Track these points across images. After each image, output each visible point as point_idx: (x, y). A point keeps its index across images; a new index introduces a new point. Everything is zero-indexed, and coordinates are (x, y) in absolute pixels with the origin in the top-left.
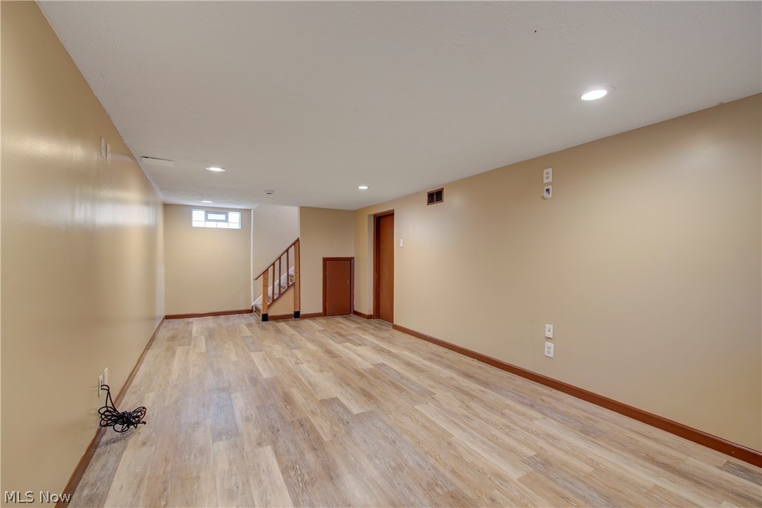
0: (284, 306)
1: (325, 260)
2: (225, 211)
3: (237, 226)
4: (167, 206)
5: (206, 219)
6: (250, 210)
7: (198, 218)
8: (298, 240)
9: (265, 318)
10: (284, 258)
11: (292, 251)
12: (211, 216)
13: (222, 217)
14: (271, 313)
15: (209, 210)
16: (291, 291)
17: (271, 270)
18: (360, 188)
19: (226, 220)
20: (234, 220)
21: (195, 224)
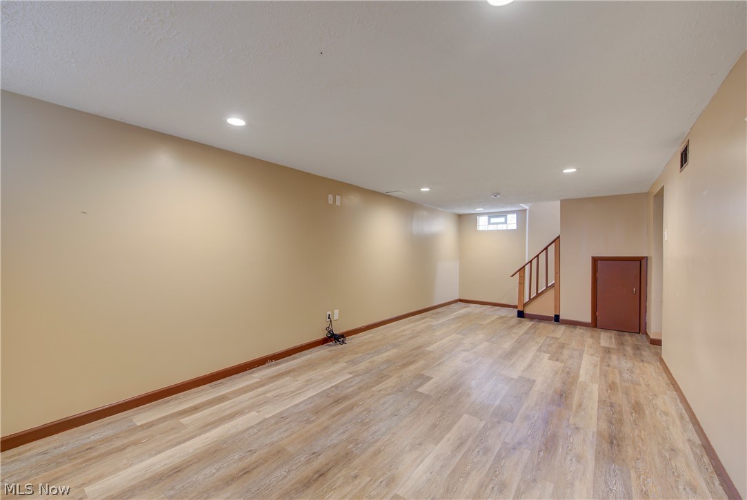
0: (543, 307)
1: (595, 260)
2: (504, 214)
3: (514, 227)
4: (460, 217)
5: (489, 223)
6: (525, 210)
7: (483, 223)
8: (559, 237)
9: (521, 314)
10: (542, 257)
11: (552, 249)
12: (493, 220)
13: (502, 220)
14: (528, 311)
15: (491, 215)
16: (551, 293)
17: (527, 268)
18: (565, 171)
19: (506, 222)
20: (512, 222)
21: (480, 228)
